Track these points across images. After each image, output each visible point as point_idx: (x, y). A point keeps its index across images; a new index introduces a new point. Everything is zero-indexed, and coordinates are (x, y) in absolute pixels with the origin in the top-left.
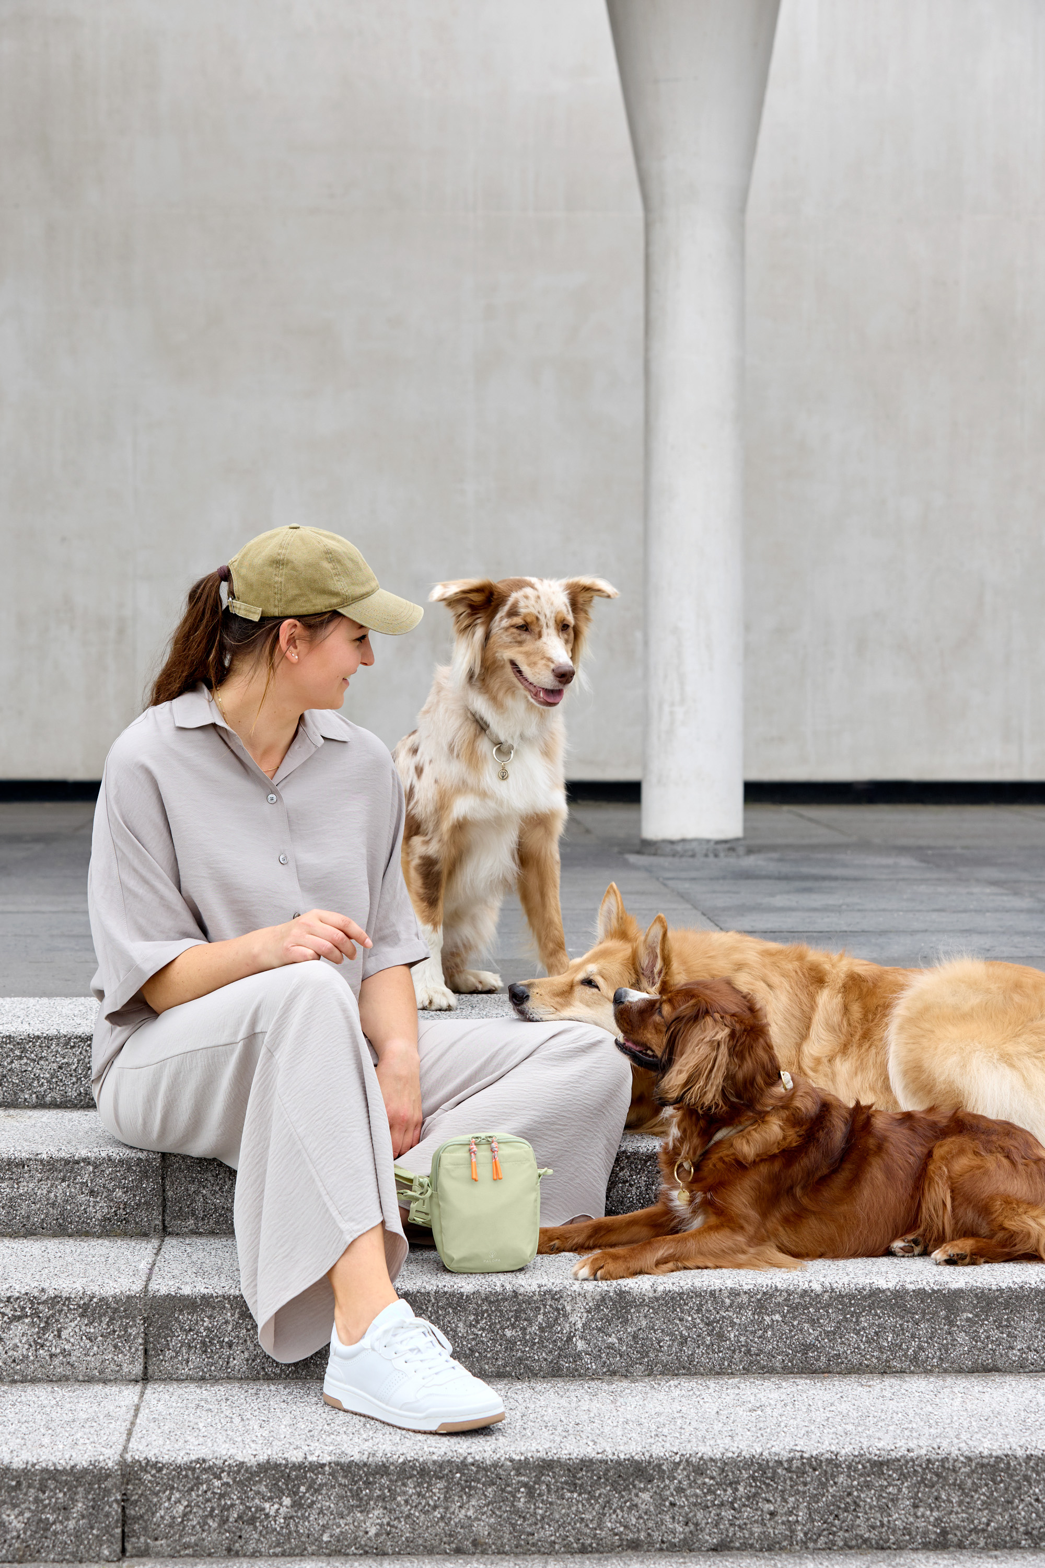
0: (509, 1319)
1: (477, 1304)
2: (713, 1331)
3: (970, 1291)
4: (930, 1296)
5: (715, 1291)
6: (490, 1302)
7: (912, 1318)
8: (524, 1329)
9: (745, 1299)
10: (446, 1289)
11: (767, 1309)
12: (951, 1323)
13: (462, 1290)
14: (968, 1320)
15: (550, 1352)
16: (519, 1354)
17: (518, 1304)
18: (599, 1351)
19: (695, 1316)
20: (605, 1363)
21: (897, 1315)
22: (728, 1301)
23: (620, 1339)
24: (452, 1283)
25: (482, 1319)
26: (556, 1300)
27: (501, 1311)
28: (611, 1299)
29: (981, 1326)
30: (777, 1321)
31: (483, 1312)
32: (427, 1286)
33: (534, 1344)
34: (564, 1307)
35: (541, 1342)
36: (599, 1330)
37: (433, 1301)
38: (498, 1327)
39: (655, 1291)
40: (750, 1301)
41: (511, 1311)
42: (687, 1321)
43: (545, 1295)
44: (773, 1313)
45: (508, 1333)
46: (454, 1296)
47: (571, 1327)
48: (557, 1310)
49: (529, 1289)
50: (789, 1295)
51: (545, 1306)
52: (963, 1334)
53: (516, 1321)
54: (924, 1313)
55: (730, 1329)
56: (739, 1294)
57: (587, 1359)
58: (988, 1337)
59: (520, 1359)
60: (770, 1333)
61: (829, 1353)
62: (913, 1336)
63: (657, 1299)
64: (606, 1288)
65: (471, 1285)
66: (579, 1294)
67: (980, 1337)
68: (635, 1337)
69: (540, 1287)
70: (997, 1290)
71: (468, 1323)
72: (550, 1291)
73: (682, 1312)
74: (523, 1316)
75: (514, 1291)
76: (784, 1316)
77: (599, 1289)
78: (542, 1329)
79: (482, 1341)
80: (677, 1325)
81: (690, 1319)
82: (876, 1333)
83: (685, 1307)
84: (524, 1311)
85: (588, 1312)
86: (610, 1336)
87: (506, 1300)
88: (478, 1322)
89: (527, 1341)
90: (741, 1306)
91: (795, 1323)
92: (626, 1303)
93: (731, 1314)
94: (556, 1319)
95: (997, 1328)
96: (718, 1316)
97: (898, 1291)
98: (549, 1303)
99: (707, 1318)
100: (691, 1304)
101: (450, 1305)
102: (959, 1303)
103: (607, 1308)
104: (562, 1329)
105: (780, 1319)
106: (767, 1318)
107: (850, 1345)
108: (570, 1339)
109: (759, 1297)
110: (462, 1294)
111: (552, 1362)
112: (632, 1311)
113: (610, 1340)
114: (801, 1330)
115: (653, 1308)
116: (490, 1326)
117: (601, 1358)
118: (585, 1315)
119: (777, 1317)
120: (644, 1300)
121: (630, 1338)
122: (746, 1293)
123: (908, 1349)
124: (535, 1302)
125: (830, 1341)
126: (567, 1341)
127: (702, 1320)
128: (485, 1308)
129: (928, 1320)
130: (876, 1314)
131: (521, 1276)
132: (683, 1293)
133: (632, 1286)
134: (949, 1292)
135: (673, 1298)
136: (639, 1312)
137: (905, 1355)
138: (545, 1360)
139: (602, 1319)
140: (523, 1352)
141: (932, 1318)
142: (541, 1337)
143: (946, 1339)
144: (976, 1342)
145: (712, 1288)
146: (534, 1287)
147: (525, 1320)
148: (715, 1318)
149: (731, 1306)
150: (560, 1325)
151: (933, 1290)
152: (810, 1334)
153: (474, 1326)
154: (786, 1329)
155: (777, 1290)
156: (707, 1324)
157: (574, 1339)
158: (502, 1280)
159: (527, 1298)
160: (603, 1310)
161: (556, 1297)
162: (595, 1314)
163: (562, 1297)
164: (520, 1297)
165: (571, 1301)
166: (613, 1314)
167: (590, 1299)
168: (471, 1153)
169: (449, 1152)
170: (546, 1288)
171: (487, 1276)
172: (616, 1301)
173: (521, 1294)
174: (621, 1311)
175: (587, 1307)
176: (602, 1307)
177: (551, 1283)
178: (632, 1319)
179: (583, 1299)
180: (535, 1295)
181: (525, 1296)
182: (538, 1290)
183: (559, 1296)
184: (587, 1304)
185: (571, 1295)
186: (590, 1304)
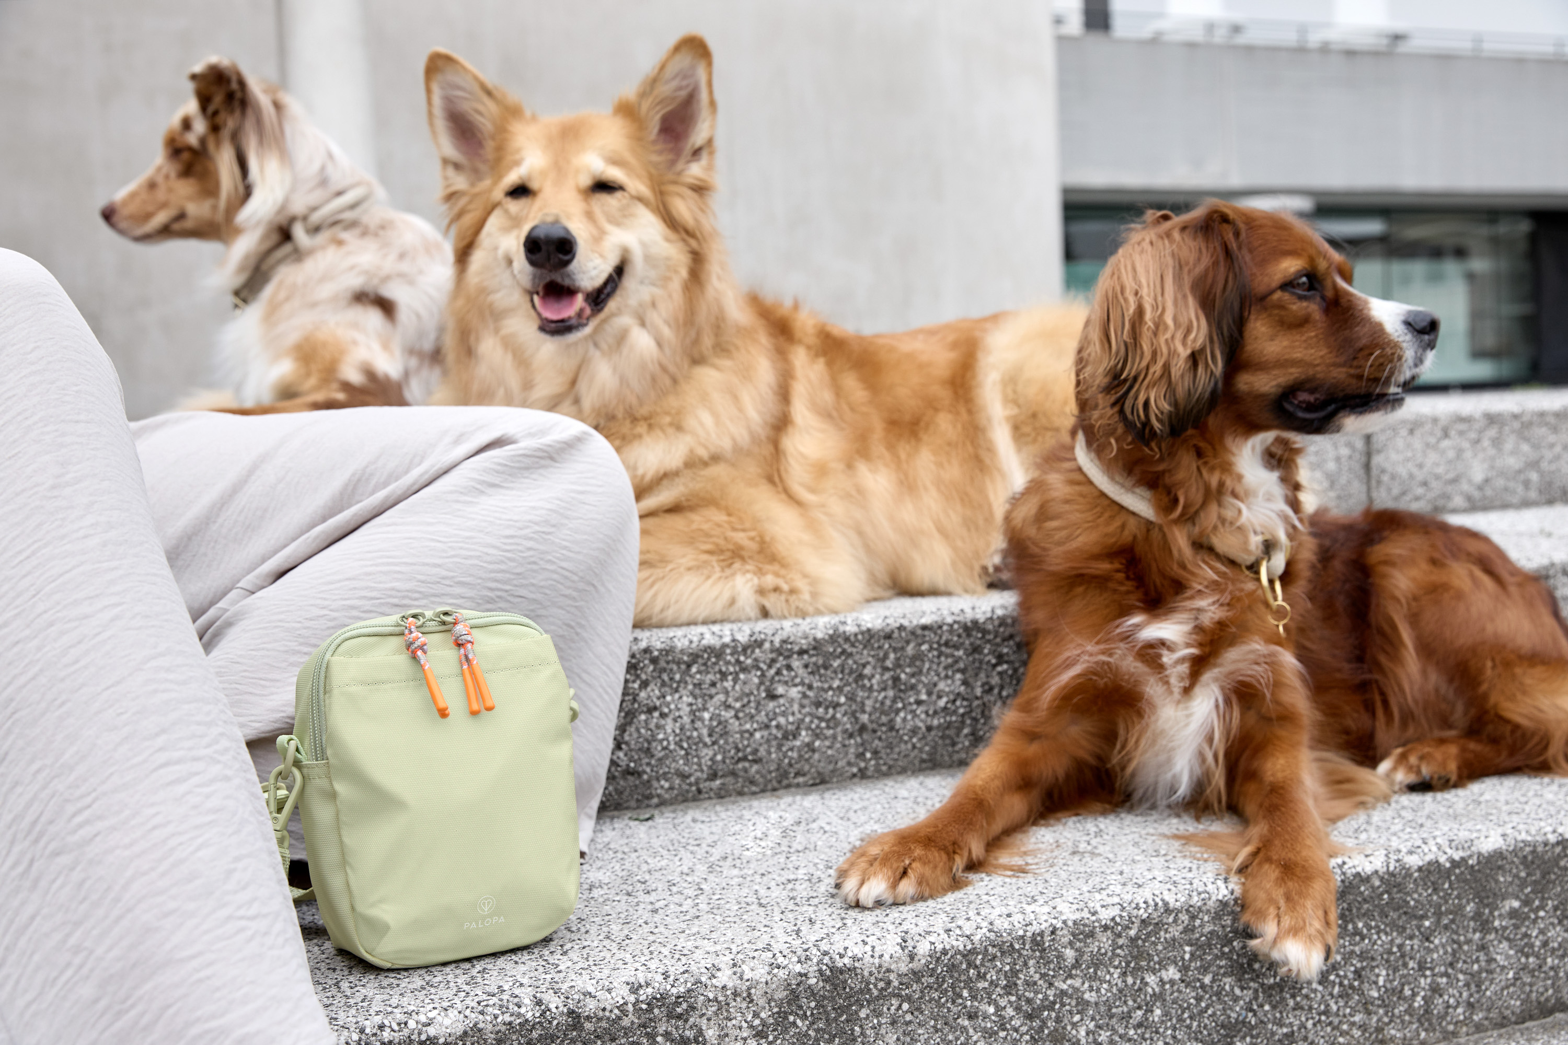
2: (1041, 1029)
3: (1515, 852)
4: (1449, 872)
5: (1041, 934)
7: (1419, 927)
9: (1104, 941)
10: (386, 1036)
11: (1150, 958)
12: (1485, 926)
13: (432, 1031)
14: (1513, 913)
19: (1003, 1002)
21: (1394, 925)
22: (1069, 954)
24: (400, 1017)
26: (679, 1017)
28: (812, 993)
29: (1535, 921)
30: (1172, 982)
34: (700, 1032)
39: (912, 957)
40: (1115, 946)
42: (986, 1017)
43: (650, 1010)
44: (1163, 966)
48: (685, 1042)
49: (608, 1000)
50: (1193, 918)
51: (651, 1037)
52: (1505, 945)
54: (1439, 915)
55: (1077, 1018)
56: (1092, 934)
58: (1545, 944)
60: (1158, 1012)
61: (1273, 1034)
62: (1422, 967)
63: (917, 975)
64: (798, 968)
65: (453, 1013)
66: (735, 994)
67: (1532, 946)
69: (635, 989)
70: (1558, 843)
72: (665, 996)
73: (974, 998)
75: (571, 1013)
76: (1184, 969)
77: (782, 974)
80: (964, 1029)
81: (991, 1010)
82: (1358, 974)
83: (982, 985)
85: (760, 1035)
90: (1097, 962)
91: (1207, 980)
92: (849, 997)
93: (1077, 983)
95: (1560, 922)
96: (1051, 993)
97: (1392, 875)
98: (661, 1030)
99: (1029, 1001)
100: (992, 975)
102: (1497, 881)
103: (804, 1017)
105: (1177, 976)
106: (1151, 979)
107: (1310, 1008)
109: (1132, 933)
112: (863, 1014)
114: (1218, 994)
115: (909, 999)
119: (1172, 973)
120: (889, 983)
122: (1106, 928)
123: (1414, 994)
124: (627, 1031)
125: (1274, 1007)
127: (1018, 1009)
129: (1446, 927)
130: (1357, 932)
132: (973, 951)
133: (858, 951)
134: (1479, 863)
135: (952, 968)
136: (879, 1015)
137: (1410, 1011)
141: (1453, 921)
143: (1477, 960)
144: (1527, 957)
145: (1035, 928)
146: (622, 994)
148: (1046, 997)
149: (1077, 964)
151: (1452, 861)
152: (1236, 999)
154: (1190, 995)
155: (1168, 910)
156: (1030, 1017)
158: (525, 981)
159: (604, 1024)
160: (794, 1023)
161: (679, 1010)
162: (776, 1038)
163: (692, 1008)
164: (588, 1026)
165: (716, 1014)
166: (817, 1031)
167: (762, 1002)
168: (413, 651)
169: (350, 653)
170: (650, 990)
171: (474, 972)
172: (824, 997)
173: (588, 1018)
174: (836, 1019)
175: (757, 1022)
176: (791, 1018)
177: (659, 978)
178: (863, 1034)
179: (744, 1005)
180: (625, 1013)
181: (600, 1019)
182: (632, 999)
183: (685, 1006)
184: (756, 1015)
185: (716, 1000)
186: (763, 1015)
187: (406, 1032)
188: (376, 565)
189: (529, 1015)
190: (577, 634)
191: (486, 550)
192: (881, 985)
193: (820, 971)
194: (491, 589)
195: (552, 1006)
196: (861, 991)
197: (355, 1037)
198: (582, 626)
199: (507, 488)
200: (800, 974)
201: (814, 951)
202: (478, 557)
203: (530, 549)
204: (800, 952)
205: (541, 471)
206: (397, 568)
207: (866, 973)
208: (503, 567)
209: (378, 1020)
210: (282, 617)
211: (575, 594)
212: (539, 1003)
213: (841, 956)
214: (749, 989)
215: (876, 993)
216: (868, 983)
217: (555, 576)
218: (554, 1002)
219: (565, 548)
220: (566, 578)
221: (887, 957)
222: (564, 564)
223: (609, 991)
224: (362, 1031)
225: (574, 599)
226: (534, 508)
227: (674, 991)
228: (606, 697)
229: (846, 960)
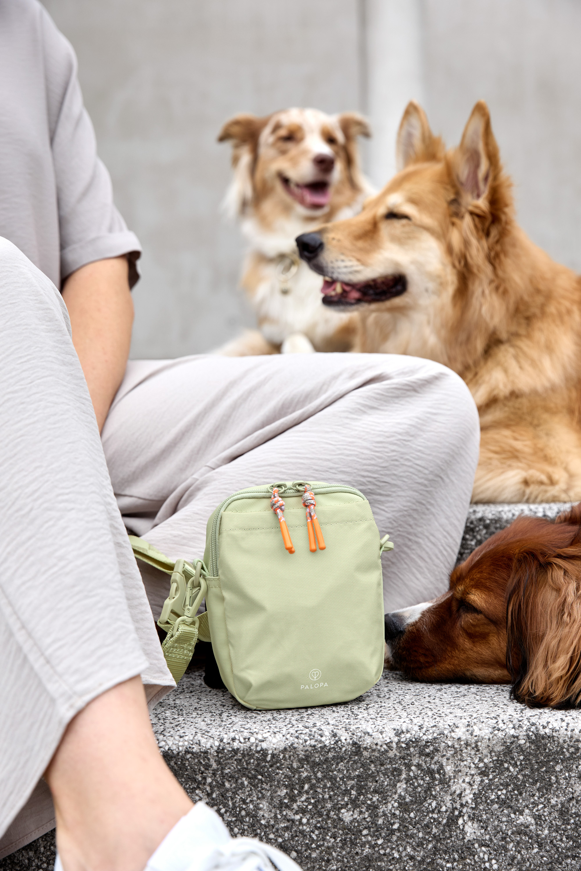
0: (347, 792)
1: (291, 768)
6: (314, 765)
8: (373, 808)
10: (236, 745)
13: (264, 745)
15: (420, 844)
16: (367, 850)
17: (363, 766)
18: (504, 839)
20: (513, 858)
23: (538, 818)
24: (246, 734)
25: (300, 794)
26: (428, 755)
27: (333, 779)
28: (521, 749)
31: (302, 782)
32: (203, 741)
33: (393, 831)
34: (441, 767)
35: (403, 828)
36: (503, 803)
37: (214, 766)
38: (329, 805)
41: (350, 778)
43: (408, 748)
45: (347, 816)
46: (251, 756)
47: (453, 801)
48: (430, 772)
49: (379, 738)
51: (408, 766)
53: (359, 794)
57: (483, 853)
59: (368, 858)
64: (512, 732)
65: (279, 736)
66: (467, 744)
68: (563, 812)
69: (398, 733)
71: (276, 801)
72: (417, 741)
74: (372, 785)
75: (354, 744)
77: (500, 734)
78: (404, 806)
79: (302, 832)
84: (373, 777)
85: (483, 773)
86: (521, 813)
87: (342, 759)
88: (293, 799)
89: (378, 829)
92: (548, 755)
94: (429, 789)
98: (415, 762)
101: (243, 772)
103: (515, 765)
104: (439, 805)
108: (452, 821)
110: (264, 752)
111: (422, 862)
112: (558, 768)
113: (521, 819)
116: (315, 805)
117: (506, 850)
118: (478, 779)
121: (556, 814)
124: (392, 760)
126: (448, 825)
128: (305, 774)
131: (360, 711)
133: (556, 725)
136: (570, 770)
138: (412, 858)
139: (507, 785)
140: (372, 847)
142: (402, 820)
146: (389, 736)
147: (376, 791)
150: (435, 798)
153: (287, 807)
157: (460, 821)
158: (332, 722)
159: (376, 754)
160: (508, 769)
161: (427, 750)
162: (494, 777)
163: (437, 750)
164: (365, 753)
165: (453, 756)
166: (524, 776)
167: (485, 752)
168: (275, 508)
169: (236, 510)
170: (408, 735)
171: (305, 714)
172: (530, 754)
173: (366, 749)
174: (538, 770)
175: (481, 765)
176: (506, 765)
177: (416, 728)
178: (557, 782)
179: (473, 752)
180: (390, 748)
181: (374, 750)
182: (396, 739)
183: (431, 748)
184: (481, 760)
185: (453, 746)
186: (486, 760)
187: (248, 744)
188: (289, 458)
189: (327, 743)
190: (428, 509)
191: (362, 451)
192: (572, 750)
193: (528, 735)
194: (364, 476)
195: (343, 738)
196: (557, 753)
197: (217, 743)
198: (432, 505)
199: (382, 410)
200: (514, 736)
201: (526, 722)
202: (356, 455)
203: (393, 451)
204: (515, 721)
205: (408, 399)
206: (302, 461)
207: (561, 741)
208: (373, 462)
209: (232, 735)
210: (227, 486)
211: (426, 482)
212: (335, 735)
213: (544, 727)
214: (476, 742)
215: (568, 755)
216: (562, 748)
217: (411, 470)
218: (344, 736)
219: (420, 451)
220: (419, 471)
221: (577, 731)
222: (418, 462)
223: (381, 733)
224: (221, 740)
225: (425, 486)
226: (399, 424)
227: (425, 737)
228: (445, 553)
229: (547, 730)
